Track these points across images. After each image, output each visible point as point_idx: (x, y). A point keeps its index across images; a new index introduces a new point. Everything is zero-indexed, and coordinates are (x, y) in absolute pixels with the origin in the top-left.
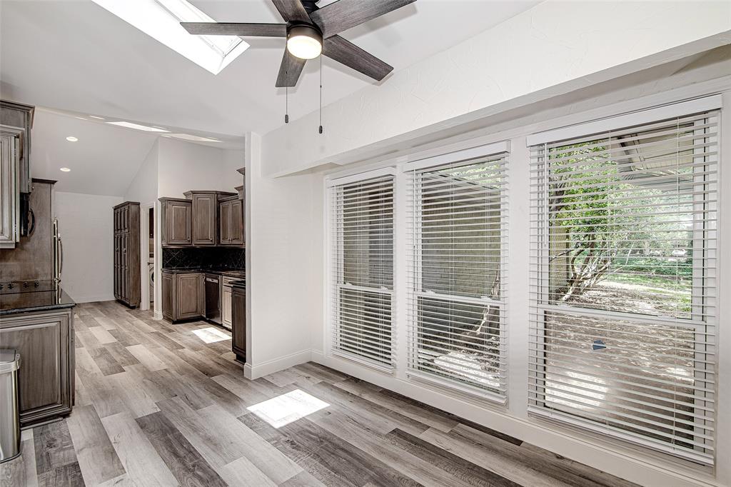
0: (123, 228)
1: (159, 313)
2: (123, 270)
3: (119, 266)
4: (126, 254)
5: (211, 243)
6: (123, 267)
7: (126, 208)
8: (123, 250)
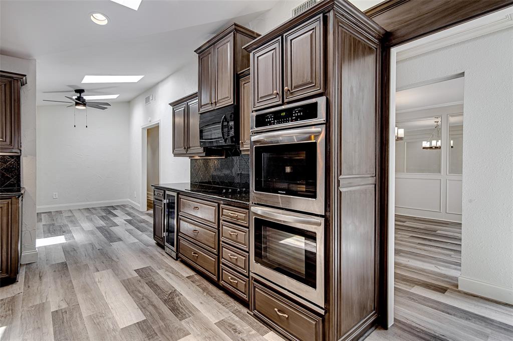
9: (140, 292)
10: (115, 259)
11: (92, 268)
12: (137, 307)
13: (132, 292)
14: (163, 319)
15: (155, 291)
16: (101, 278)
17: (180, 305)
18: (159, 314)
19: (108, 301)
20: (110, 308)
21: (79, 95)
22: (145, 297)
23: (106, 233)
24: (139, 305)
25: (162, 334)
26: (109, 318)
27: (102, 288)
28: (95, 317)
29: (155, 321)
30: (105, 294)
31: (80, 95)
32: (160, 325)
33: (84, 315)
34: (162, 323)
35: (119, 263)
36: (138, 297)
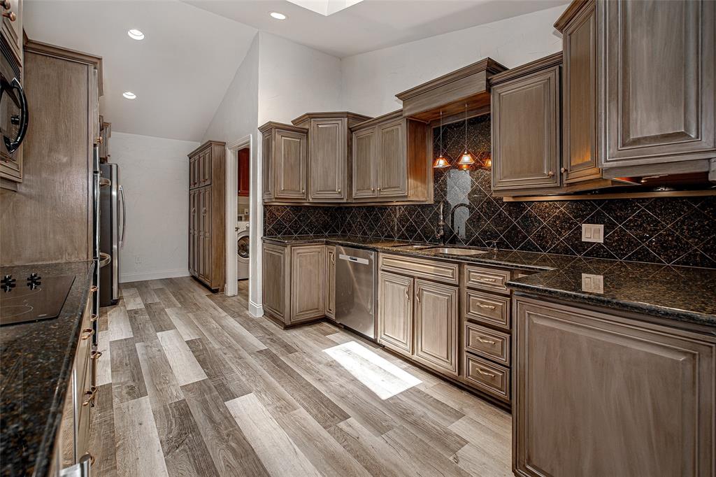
0: (202, 179)
1: (256, 308)
2: (202, 237)
3: (196, 232)
4: (207, 215)
5: (338, 196)
6: (202, 233)
7: (208, 150)
8: (202, 210)
12: (236, 420)
13: (247, 453)
14: (204, 402)
15: (205, 452)
17: (174, 421)
18: (207, 409)
22: (224, 439)
24: (233, 423)
25: (209, 387)
29: (214, 399)
32: (209, 395)
34: (207, 397)
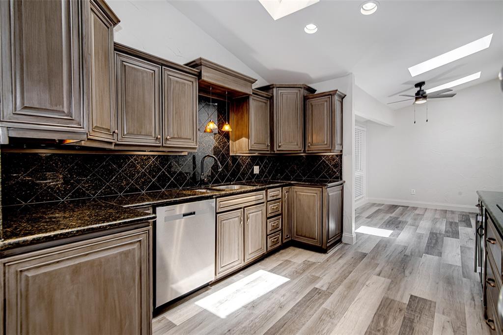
9: (385, 321)
10: (407, 272)
11: (378, 269)
13: (380, 316)
16: (372, 284)
19: (351, 308)
20: (345, 315)
21: (419, 89)
22: (384, 331)
23: (434, 241)
26: (332, 323)
27: (362, 293)
28: (327, 313)
30: (357, 300)
31: (421, 88)
33: (324, 306)
35: (406, 278)
36: (377, 326)
